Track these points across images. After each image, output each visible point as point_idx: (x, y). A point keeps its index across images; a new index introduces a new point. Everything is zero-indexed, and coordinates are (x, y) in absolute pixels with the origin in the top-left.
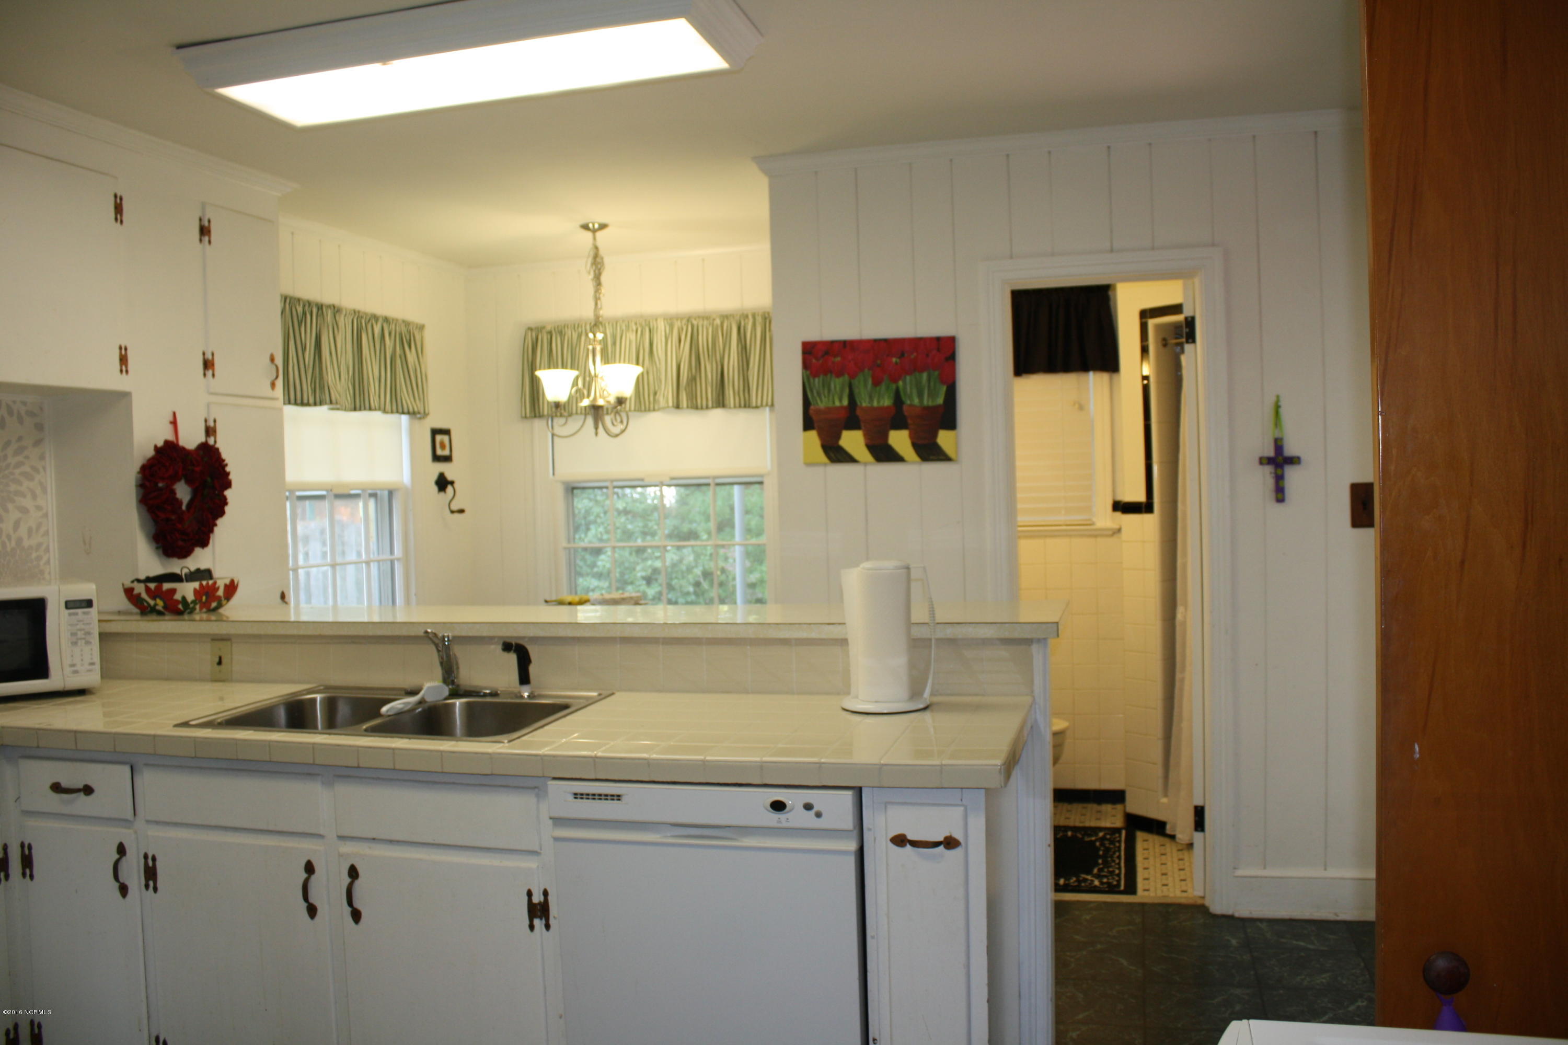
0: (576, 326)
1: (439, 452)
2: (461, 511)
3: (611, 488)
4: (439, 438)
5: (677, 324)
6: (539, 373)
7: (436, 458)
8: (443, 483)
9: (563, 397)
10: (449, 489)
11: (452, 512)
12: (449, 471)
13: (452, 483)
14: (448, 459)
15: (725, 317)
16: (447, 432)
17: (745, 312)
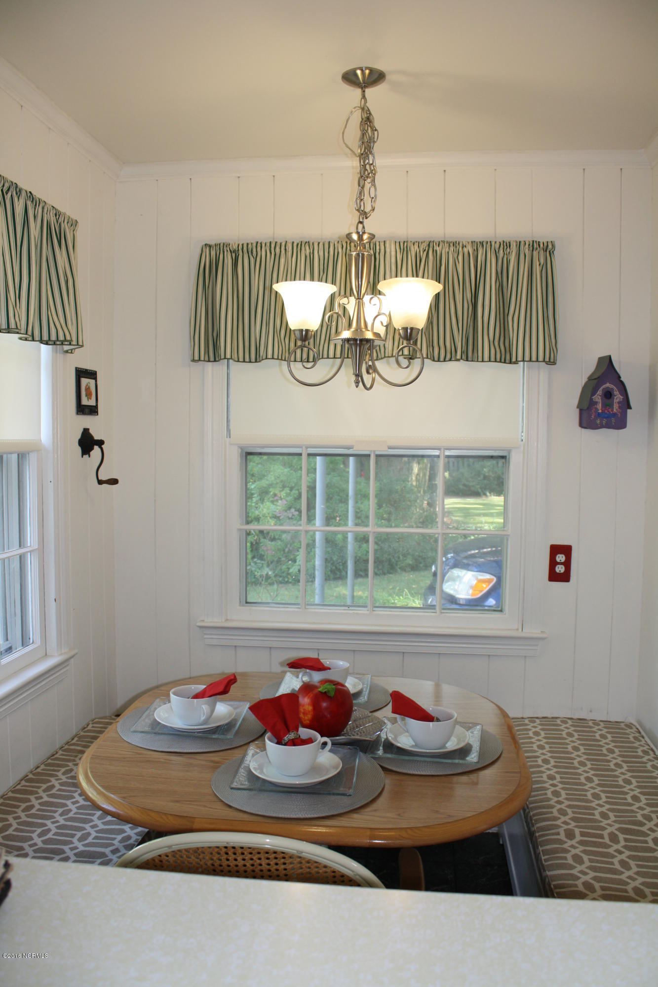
0: (273, 246)
1: (85, 401)
2: (114, 482)
3: (304, 456)
4: (84, 381)
5: (414, 249)
6: (276, 287)
7: (82, 409)
8: (87, 443)
9: (313, 324)
10: (96, 451)
11: (100, 482)
12: (97, 427)
13: (100, 443)
14: (93, 410)
15: (478, 245)
16: (92, 375)
17: (507, 240)
